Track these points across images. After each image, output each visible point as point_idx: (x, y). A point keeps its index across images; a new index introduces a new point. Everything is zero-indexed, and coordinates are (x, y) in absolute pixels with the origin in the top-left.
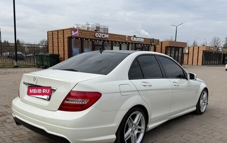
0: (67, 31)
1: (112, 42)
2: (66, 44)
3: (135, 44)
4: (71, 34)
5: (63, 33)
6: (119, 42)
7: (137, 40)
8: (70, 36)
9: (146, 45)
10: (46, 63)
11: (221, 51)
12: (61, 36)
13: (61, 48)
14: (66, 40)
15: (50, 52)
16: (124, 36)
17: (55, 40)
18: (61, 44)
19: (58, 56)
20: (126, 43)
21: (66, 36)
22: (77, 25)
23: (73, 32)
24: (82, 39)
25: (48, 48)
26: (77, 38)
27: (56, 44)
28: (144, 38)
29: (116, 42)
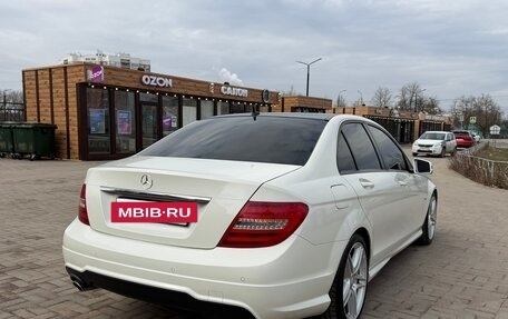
0: (76, 69)
1: (179, 95)
2: (73, 100)
3: (230, 101)
4: (86, 76)
5: (66, 73)
6: (195, 97)
7: (234, 92)
8: (83, 81)
9: (253, 103)
10: (22, 146)
11: (397, 116)
12: (59, 80)
13: (60, 110)
14: (72, 91)
15: (32, 120)
16: (206, 83)
17: (45, 91)
18: (59, 101)
19: (52, 127)
20: (210, 99)
21: (73, 81)
22: (74, 55)
23: (90, 72)
24: (111, 88)
25: (24, 110)
26: (99, 86)
27: (45, 101)
28: (248, 89)
29: (188, 96)
